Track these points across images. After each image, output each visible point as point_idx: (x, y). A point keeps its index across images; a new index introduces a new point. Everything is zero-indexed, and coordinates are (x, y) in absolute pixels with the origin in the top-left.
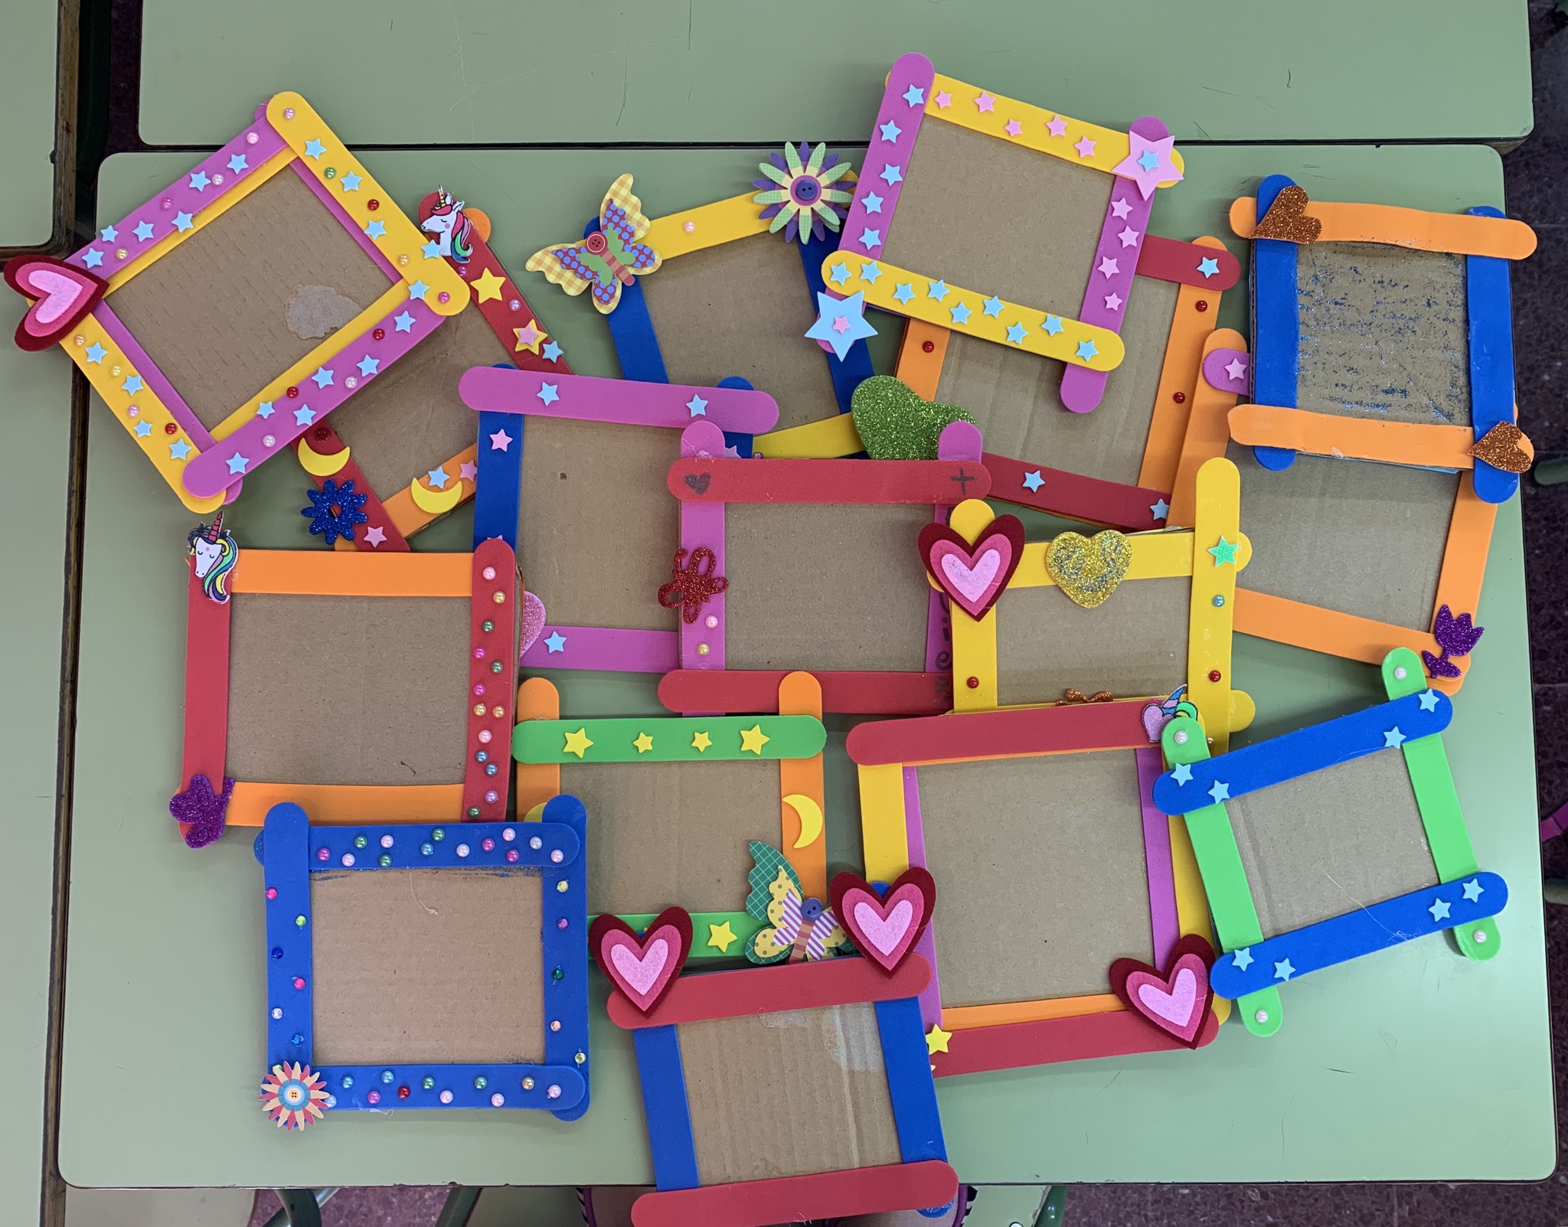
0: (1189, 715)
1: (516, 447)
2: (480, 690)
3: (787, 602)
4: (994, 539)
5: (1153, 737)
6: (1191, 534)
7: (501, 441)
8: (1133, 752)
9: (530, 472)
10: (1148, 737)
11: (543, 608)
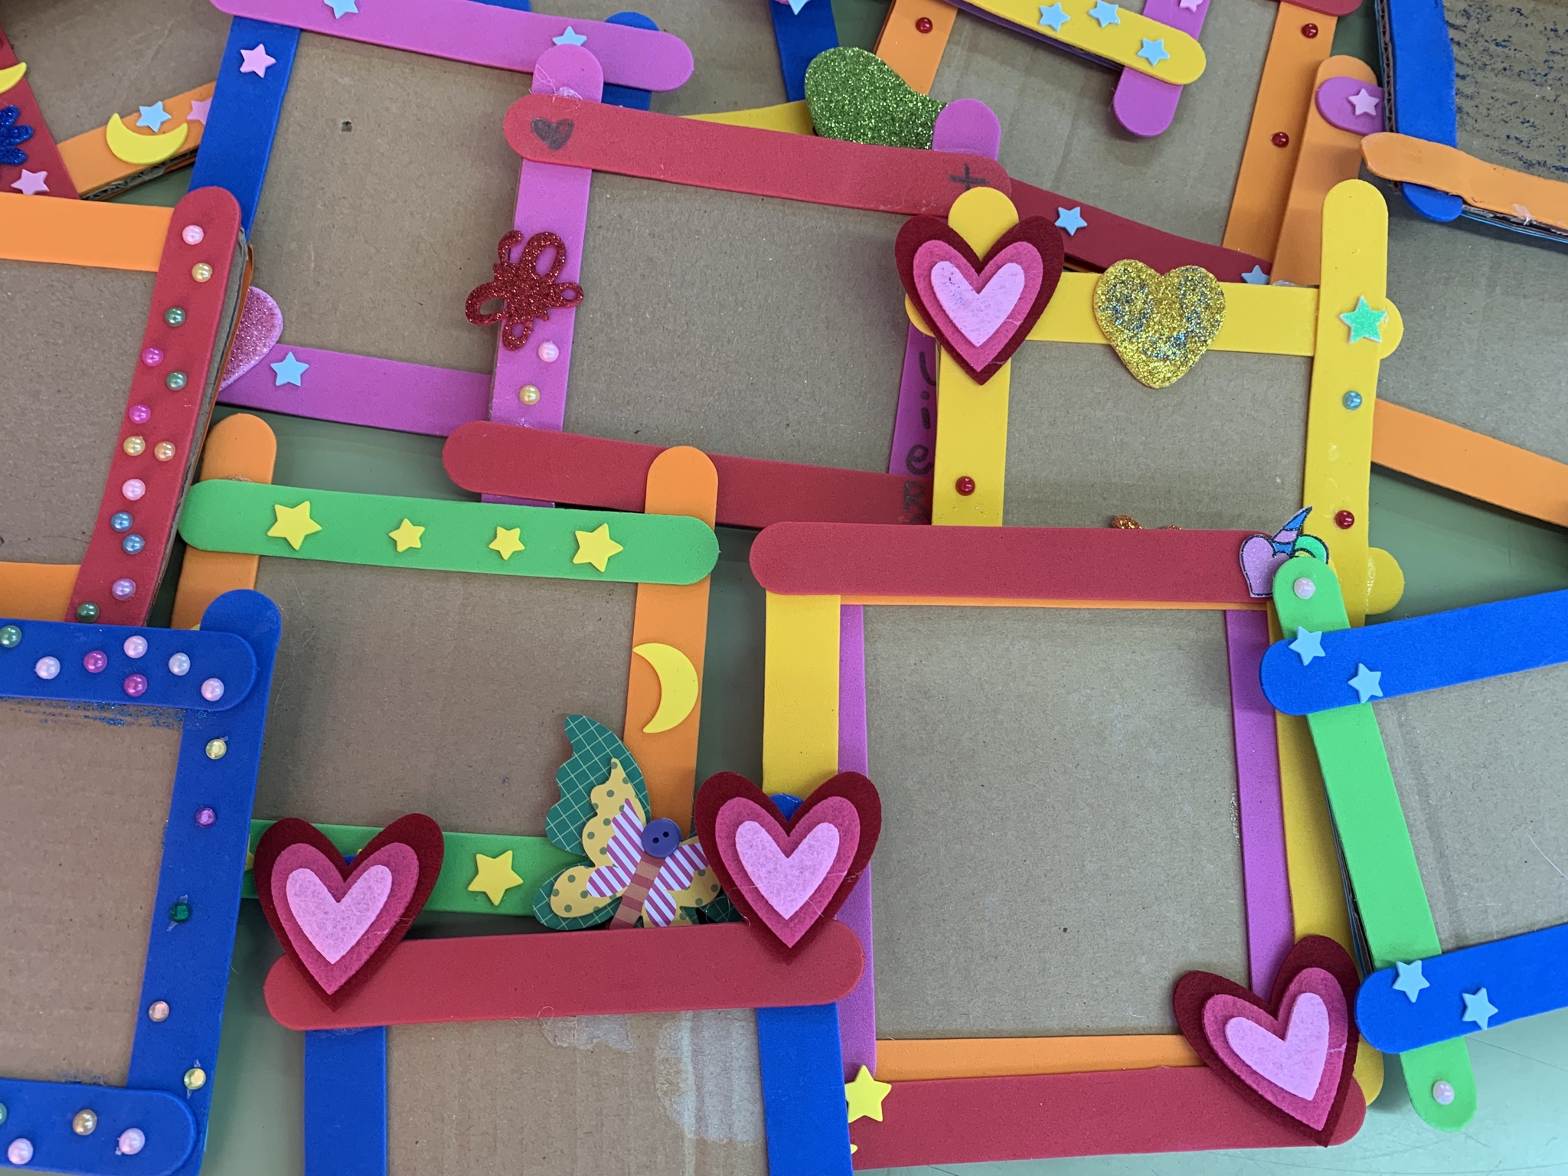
0: (1311, 554)
1: (279, 75)
2: (141, 415)
3: (677, 340)
4: (1016, 248)
5: (1257, 588)
6: (1315, 290)
7: (256, 60)
8: (1219, 617)
9: (296, 114)
10: (1247, 588)
11: (280, 316)
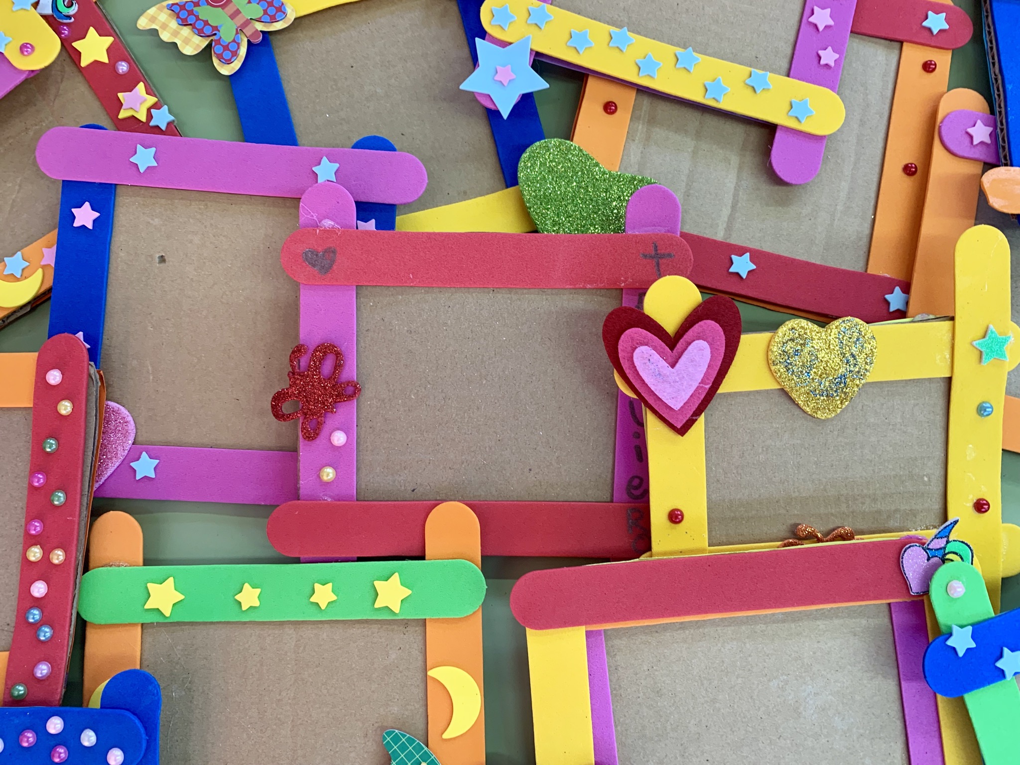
0: (962, 559)
1: (104, 224)
2: (37, 527)
3: (437, 413)
4: (701, 326)
5: (915, 587)
6: (950, 323)
7: (85, 216)
8: (886, 610)
9: (122, 254)
10: (908, 588)
11: (132, 422)
